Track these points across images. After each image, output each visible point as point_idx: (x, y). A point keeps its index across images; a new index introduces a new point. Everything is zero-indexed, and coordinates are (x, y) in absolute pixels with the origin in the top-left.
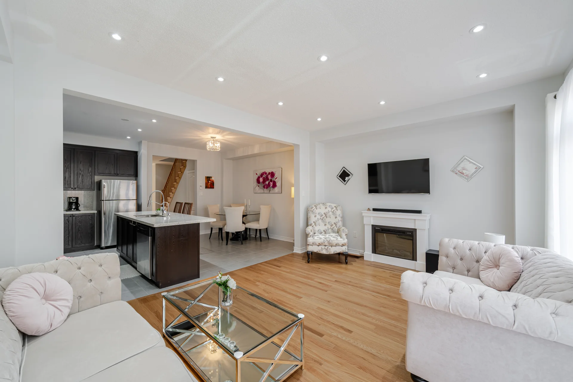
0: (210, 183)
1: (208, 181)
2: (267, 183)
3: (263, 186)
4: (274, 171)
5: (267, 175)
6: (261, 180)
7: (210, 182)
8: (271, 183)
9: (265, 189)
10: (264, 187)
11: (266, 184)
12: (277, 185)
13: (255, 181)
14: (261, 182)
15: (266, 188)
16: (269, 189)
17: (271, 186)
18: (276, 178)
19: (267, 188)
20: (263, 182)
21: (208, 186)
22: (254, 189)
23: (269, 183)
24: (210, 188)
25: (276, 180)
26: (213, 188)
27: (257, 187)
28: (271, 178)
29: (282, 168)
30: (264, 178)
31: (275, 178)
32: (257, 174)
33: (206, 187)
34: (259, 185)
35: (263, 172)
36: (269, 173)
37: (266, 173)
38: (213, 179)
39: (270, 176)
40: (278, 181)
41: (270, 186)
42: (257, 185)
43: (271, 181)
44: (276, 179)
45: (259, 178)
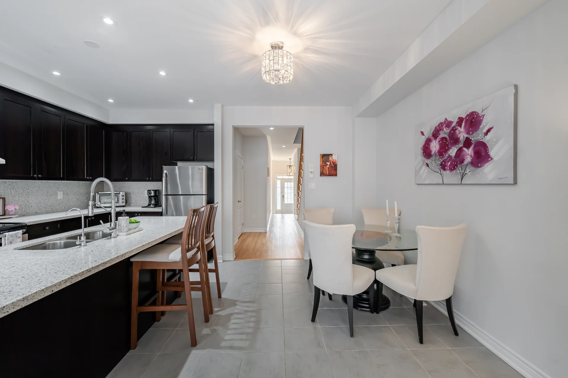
0: (328, 166)
1: (325, 163)
2: (453, 152)
3: (441, 164)
4: (478, 110)
5: (454, 130)
6: (435, 146)
7: (328, 163)
8: (469, 153)
9: (448, 172)
10: (443, 167)
11: (450, 156)
12: (492, 153)
13: (420, 151)
14: (433, 153)
15: (451, 170)
16: (459, 170)
17: (468, 159)
18: (489, 131)
19: (453, 168)
20: (439, 152)
21: (325, 172)
22: (417, 172)
23: (460, 150)
24: (330, 175)
25: (487, 139)
26: (336, 175)
27: (424, 167)
28: (468, 133)
29: (516, 87)
30: (443, 138)
31: (485, 130)
32: (422, 133)
33: (322, 174)
34: (428, 161)
35: (441, 123)
36: (461, 120)
37: (448, 124)
38: (334, 158)
39: (462, 129)
40: (496, 142)
41: (462, 162)
42: (424, 162)
43: (468, 143)
44: (486, 134)
45: (428, 141)
